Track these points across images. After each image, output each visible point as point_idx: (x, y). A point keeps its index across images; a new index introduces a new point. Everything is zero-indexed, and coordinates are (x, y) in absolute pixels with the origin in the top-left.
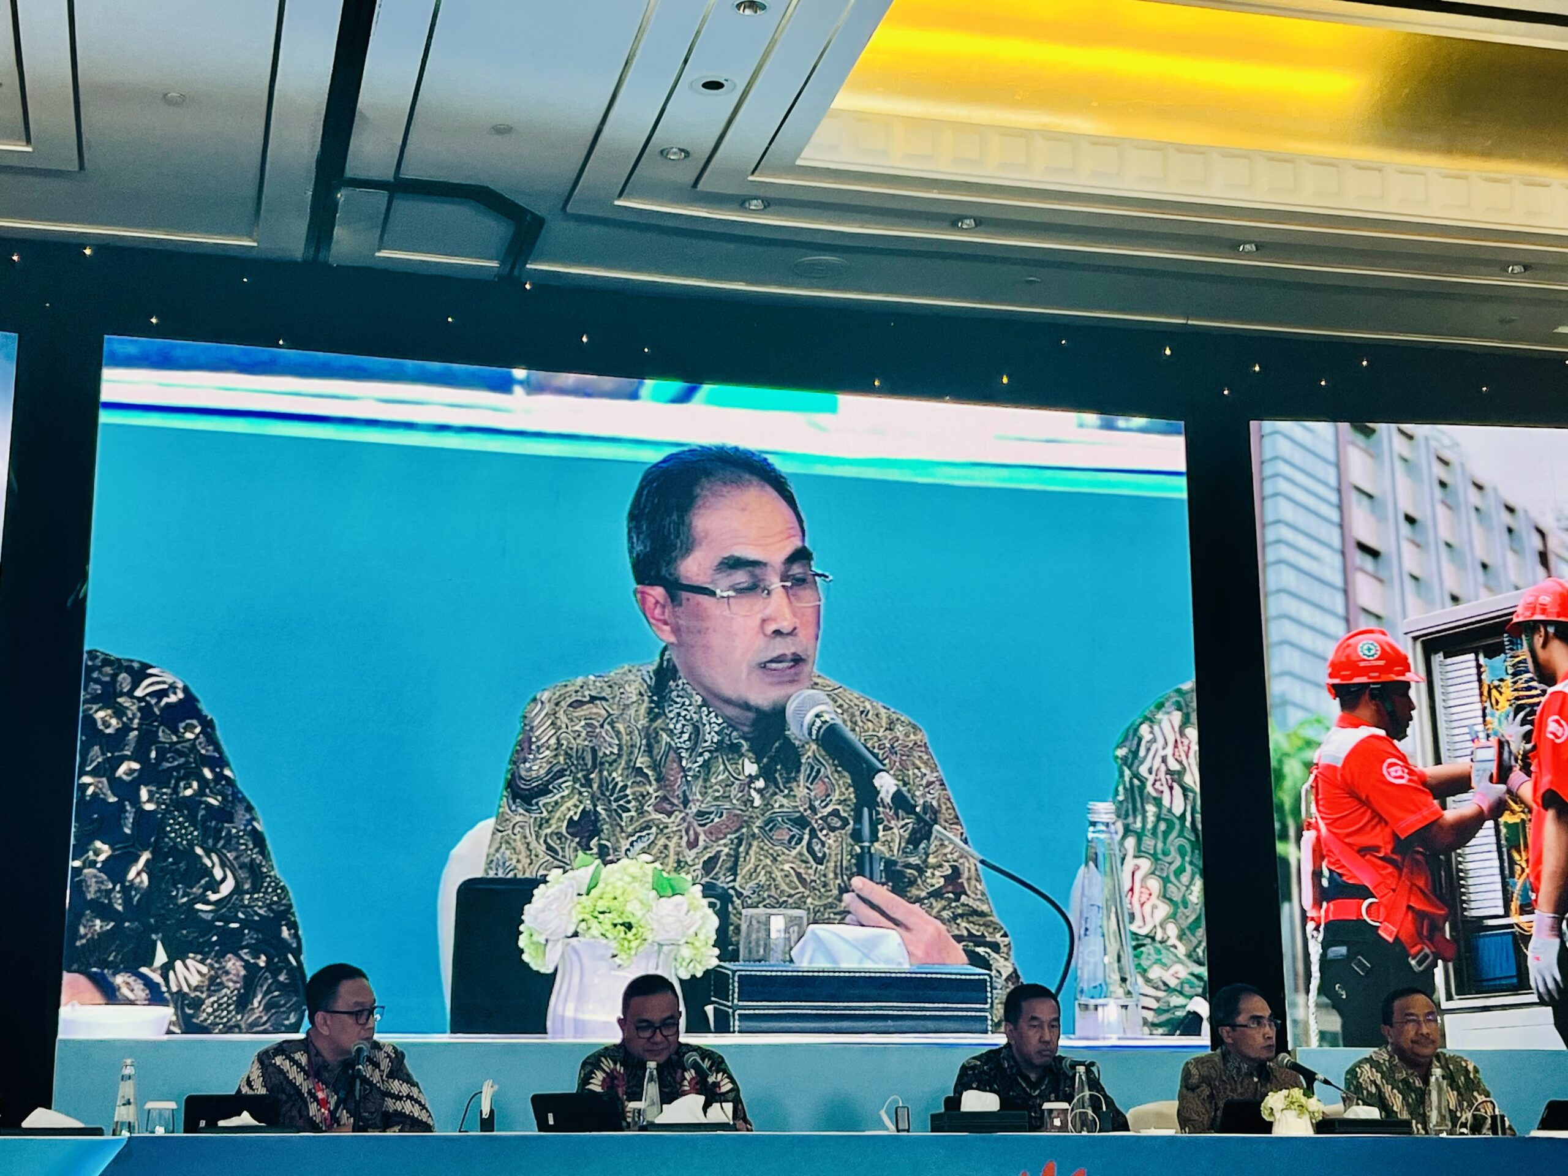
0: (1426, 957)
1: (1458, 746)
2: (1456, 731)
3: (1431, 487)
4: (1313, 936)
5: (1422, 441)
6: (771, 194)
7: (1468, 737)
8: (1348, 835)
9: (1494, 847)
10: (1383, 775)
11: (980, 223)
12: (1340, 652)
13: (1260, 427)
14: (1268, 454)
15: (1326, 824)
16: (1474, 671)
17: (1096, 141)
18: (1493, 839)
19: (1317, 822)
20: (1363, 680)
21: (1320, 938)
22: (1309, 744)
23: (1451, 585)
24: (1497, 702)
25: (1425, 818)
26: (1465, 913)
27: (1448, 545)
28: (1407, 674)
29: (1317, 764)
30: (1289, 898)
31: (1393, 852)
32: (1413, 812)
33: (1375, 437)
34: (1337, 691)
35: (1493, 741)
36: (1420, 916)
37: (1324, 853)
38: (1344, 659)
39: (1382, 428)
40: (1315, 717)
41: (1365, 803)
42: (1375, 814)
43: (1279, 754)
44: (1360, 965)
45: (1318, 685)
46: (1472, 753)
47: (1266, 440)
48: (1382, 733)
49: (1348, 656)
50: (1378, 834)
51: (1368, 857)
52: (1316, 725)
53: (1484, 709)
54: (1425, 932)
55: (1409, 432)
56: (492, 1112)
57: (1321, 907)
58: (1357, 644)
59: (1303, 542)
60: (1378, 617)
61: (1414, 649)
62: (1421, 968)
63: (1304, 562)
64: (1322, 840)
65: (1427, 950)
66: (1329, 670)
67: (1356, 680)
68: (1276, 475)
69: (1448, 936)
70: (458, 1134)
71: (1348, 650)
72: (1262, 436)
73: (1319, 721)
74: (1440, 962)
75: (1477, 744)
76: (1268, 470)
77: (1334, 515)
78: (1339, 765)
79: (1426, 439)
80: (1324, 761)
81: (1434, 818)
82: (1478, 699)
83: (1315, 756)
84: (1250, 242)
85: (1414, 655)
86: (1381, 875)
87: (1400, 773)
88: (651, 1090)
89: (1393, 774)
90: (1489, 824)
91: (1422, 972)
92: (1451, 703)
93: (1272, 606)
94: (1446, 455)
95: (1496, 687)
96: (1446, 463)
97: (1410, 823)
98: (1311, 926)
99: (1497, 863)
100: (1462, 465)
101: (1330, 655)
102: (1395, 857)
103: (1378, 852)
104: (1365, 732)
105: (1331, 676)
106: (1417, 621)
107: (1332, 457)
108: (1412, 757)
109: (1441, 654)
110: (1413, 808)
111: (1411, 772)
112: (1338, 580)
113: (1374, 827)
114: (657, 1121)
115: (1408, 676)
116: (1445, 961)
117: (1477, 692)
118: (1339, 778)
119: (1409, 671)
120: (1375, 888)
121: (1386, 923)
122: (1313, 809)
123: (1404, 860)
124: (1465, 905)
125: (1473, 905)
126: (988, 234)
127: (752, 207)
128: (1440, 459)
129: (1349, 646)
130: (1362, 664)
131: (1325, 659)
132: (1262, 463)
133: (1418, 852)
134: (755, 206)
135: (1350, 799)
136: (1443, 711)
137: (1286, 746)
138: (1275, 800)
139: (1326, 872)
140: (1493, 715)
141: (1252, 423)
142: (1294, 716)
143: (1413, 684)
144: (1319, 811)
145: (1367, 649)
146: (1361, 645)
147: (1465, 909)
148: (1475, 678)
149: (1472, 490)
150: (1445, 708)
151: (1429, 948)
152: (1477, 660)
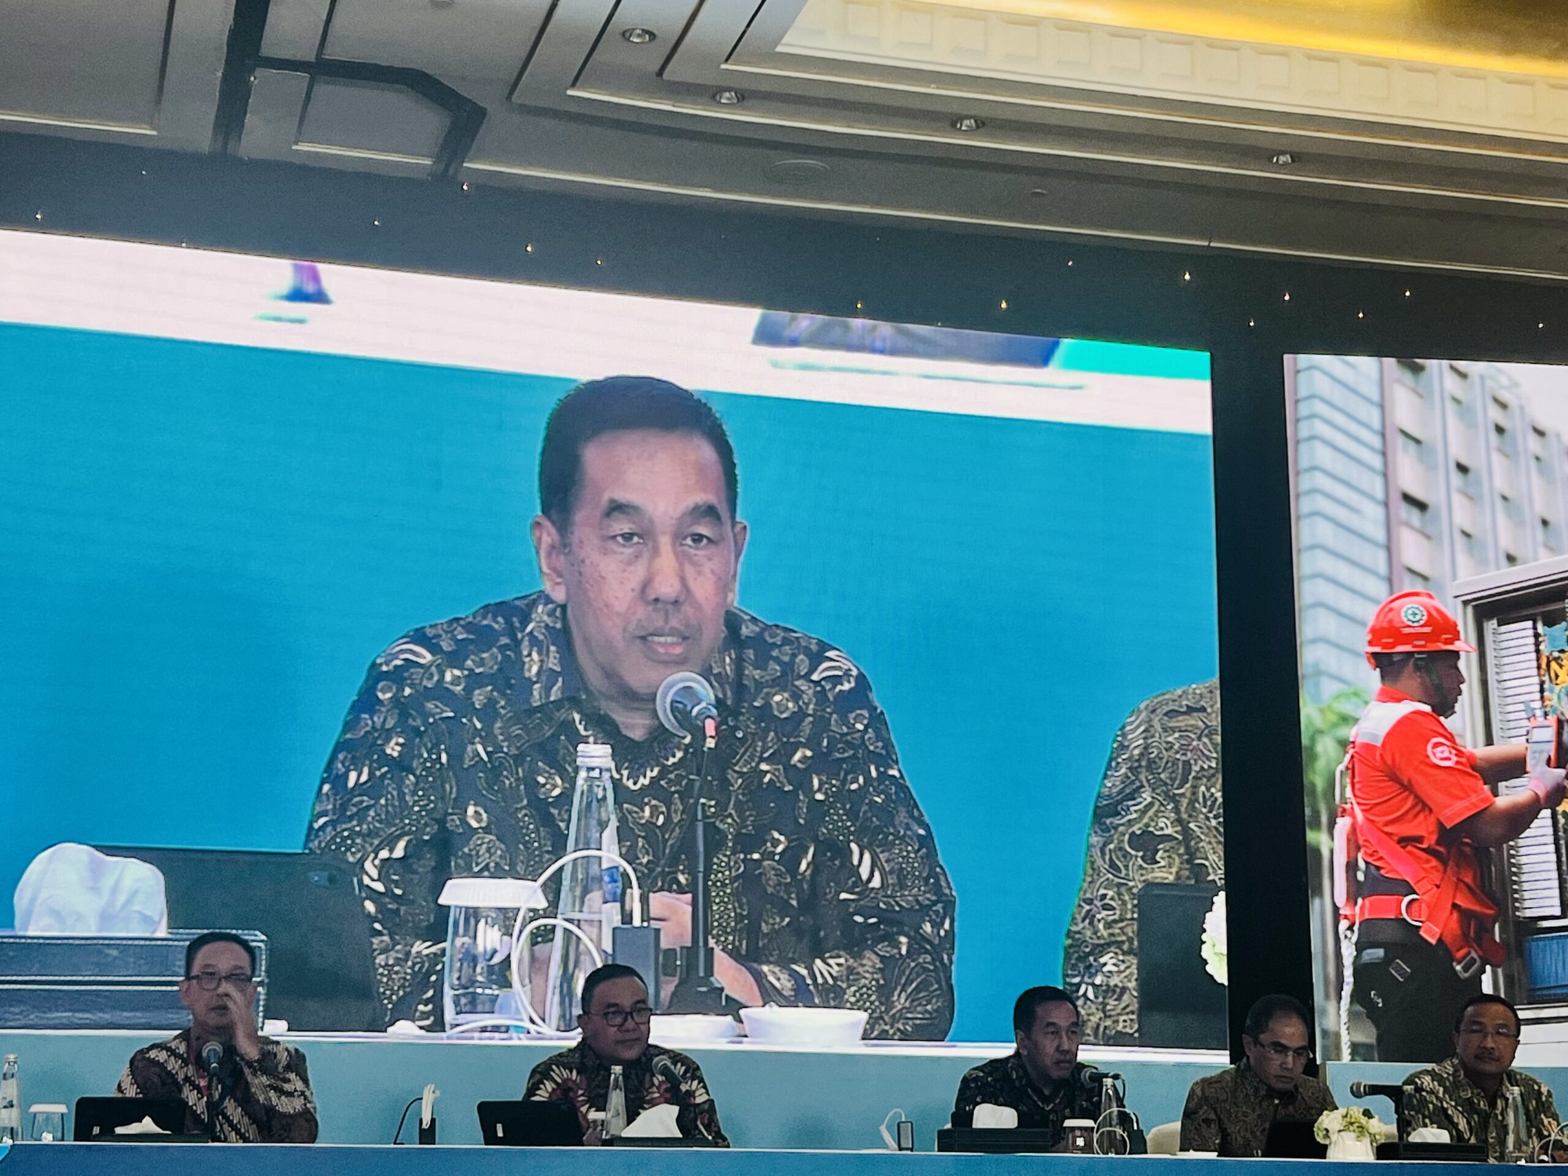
0: (1473, 961)
1: (1512, 724)
2: (1511, 708)
3: (1487, 432)
4: (1346, 937)
5: (1477, 381)
6: (745, 85)
7: (1523, 715)
8: (1387, 824)
9: (1551, 839)
10: (1428, 757)
11: (982, 125)
12: (1382, 616)
13: (1295, 361)
14: (1303, 392)
15: (1363, 811)
16: (1532, 640)
17: (1117, 33)
18: (1550, 831)
19: (1352, 808)
20: (1408, 648)
21: (1355, 938)
22: (1347, 720)
23: (1506, 542)
24: (1557, 676)
25: (1475, 805)
26: (1517, 913)
27: (1505, 498)
28: (1457, 643)
29: (1353, 742)
30: (1319, 891)
31: (1438, 843)
32: (1462, 799)
33: (1424, 375)
34: (1378, 660)
35: (1552, 720)
36: (1465, 915)
37: (1361, 842)
38: (1385, 625)
39: (1432, 365)
40: (1352, 690)
41: (1408, 788)
42: (1419, 800)
43: (1312, 730)
44: (1399, 969)
45: (1355, 653)
46: (1528, 732)
47: (1302, 377)
48: (1427, 708)
49: (1390, 621)
50: (1420, 824)
51: (1409, 848)
52: (1354, 699)
53: (1542, 683)
54: (1472, 934)
55: (1461, 369)
56: (433, 1121)
57: (1356, 904)
58: (1401, 608)
59: (1341, 491)
60: (1425, 578)
61: (1465, 614)
62: (1466, 975)
63: (1341, 514)
64: (1358, 830)
65: (1474, 955)
66: (1369, 637)
67: (1400, 649)
68: (1313, 416)
69: (1497, 939)
70: (392, 1146)
71: (1391, 615)
72: (1298, 372)
73: (1356, 694)
74: (1488, 968)
75: (1533, 723)
76: (1304, 409)
77: (1377, 462)
78: (1379, 744)
79: (1482, 378)
80: (1360, 740)
81: (1484, 806)
82: (1535, 672)
83: (1351, 733)
84: (1284, 153)
85: (1464, 621)
86: (1424, 869)
87: (1446, 754)
88: (617, 1099)
89: (1439, 755)
90: (1546, 813)
91: (1467, 979)
92: (1505, 676)
93: (1305, 564)
94: (1505, 396)
95: (1556, 659)
96: (1503, 406)
97: (1455, 812)
98: (1343, 924)
99: (1553, 857)
100: (1522, 408)
101: (1371, 621)
102: (1439, 848)
103: (1421, 843)
104: (1407, 707)
105: (1370, 643)
106: (1468, 583)
107: (1375, 396)
108: (1461, 736)
109: (1495, 621)
110: (1461, 794)
111: (1460, 753)
112: (1380, 535)
113: (1416, 816)
114: (624, 1134)
115: (1457, 646)
116: (1494, 967)
117: (1535, 664)
118: (1378, 758)
119: (1458, 639)
120: (1416, 883)
121: (1428, 923)
122: (1349, 792)
123: (1449, 852)
124: (1517, 904)
125: (1527, 904)
126: (992, 137)
127: (723, 101)
128: (1496, 400)
129: (1391, 610)
130: (1407, 631)
131: (1363, 624)
132: (1297, 402)
133: (1467, 844)
134: (728, 99)
135: (1390, 783)
136: (1496, 685)
137: (1319, 721)
138: (1305, 782)
139: (1362, 864)
140: (1552, 691)
141: (1286, 356)
142: (1329, 687)
143: (1462, 654)
144: (1355, 796)
145: (1411, 614)
146: (1404, 609)
147: (1517, 909)
148: (1532, 648)
149: (1532, 438)
150: (1499, 682)
151: (1476, 951)
152: (1535, 628)
